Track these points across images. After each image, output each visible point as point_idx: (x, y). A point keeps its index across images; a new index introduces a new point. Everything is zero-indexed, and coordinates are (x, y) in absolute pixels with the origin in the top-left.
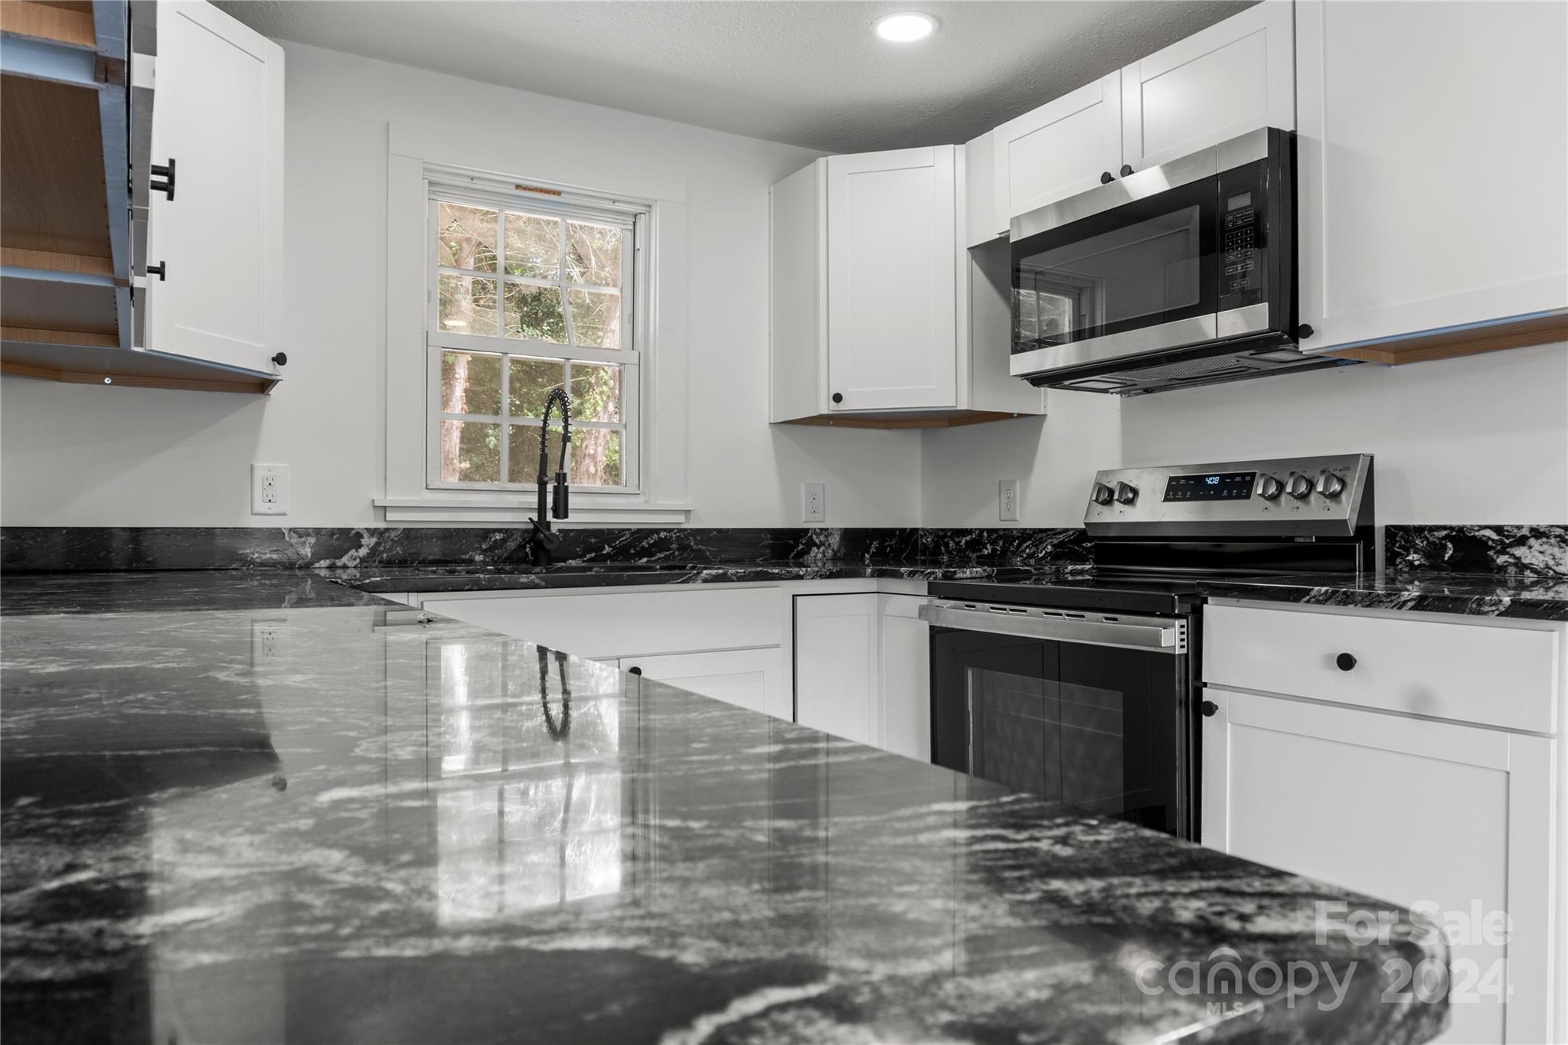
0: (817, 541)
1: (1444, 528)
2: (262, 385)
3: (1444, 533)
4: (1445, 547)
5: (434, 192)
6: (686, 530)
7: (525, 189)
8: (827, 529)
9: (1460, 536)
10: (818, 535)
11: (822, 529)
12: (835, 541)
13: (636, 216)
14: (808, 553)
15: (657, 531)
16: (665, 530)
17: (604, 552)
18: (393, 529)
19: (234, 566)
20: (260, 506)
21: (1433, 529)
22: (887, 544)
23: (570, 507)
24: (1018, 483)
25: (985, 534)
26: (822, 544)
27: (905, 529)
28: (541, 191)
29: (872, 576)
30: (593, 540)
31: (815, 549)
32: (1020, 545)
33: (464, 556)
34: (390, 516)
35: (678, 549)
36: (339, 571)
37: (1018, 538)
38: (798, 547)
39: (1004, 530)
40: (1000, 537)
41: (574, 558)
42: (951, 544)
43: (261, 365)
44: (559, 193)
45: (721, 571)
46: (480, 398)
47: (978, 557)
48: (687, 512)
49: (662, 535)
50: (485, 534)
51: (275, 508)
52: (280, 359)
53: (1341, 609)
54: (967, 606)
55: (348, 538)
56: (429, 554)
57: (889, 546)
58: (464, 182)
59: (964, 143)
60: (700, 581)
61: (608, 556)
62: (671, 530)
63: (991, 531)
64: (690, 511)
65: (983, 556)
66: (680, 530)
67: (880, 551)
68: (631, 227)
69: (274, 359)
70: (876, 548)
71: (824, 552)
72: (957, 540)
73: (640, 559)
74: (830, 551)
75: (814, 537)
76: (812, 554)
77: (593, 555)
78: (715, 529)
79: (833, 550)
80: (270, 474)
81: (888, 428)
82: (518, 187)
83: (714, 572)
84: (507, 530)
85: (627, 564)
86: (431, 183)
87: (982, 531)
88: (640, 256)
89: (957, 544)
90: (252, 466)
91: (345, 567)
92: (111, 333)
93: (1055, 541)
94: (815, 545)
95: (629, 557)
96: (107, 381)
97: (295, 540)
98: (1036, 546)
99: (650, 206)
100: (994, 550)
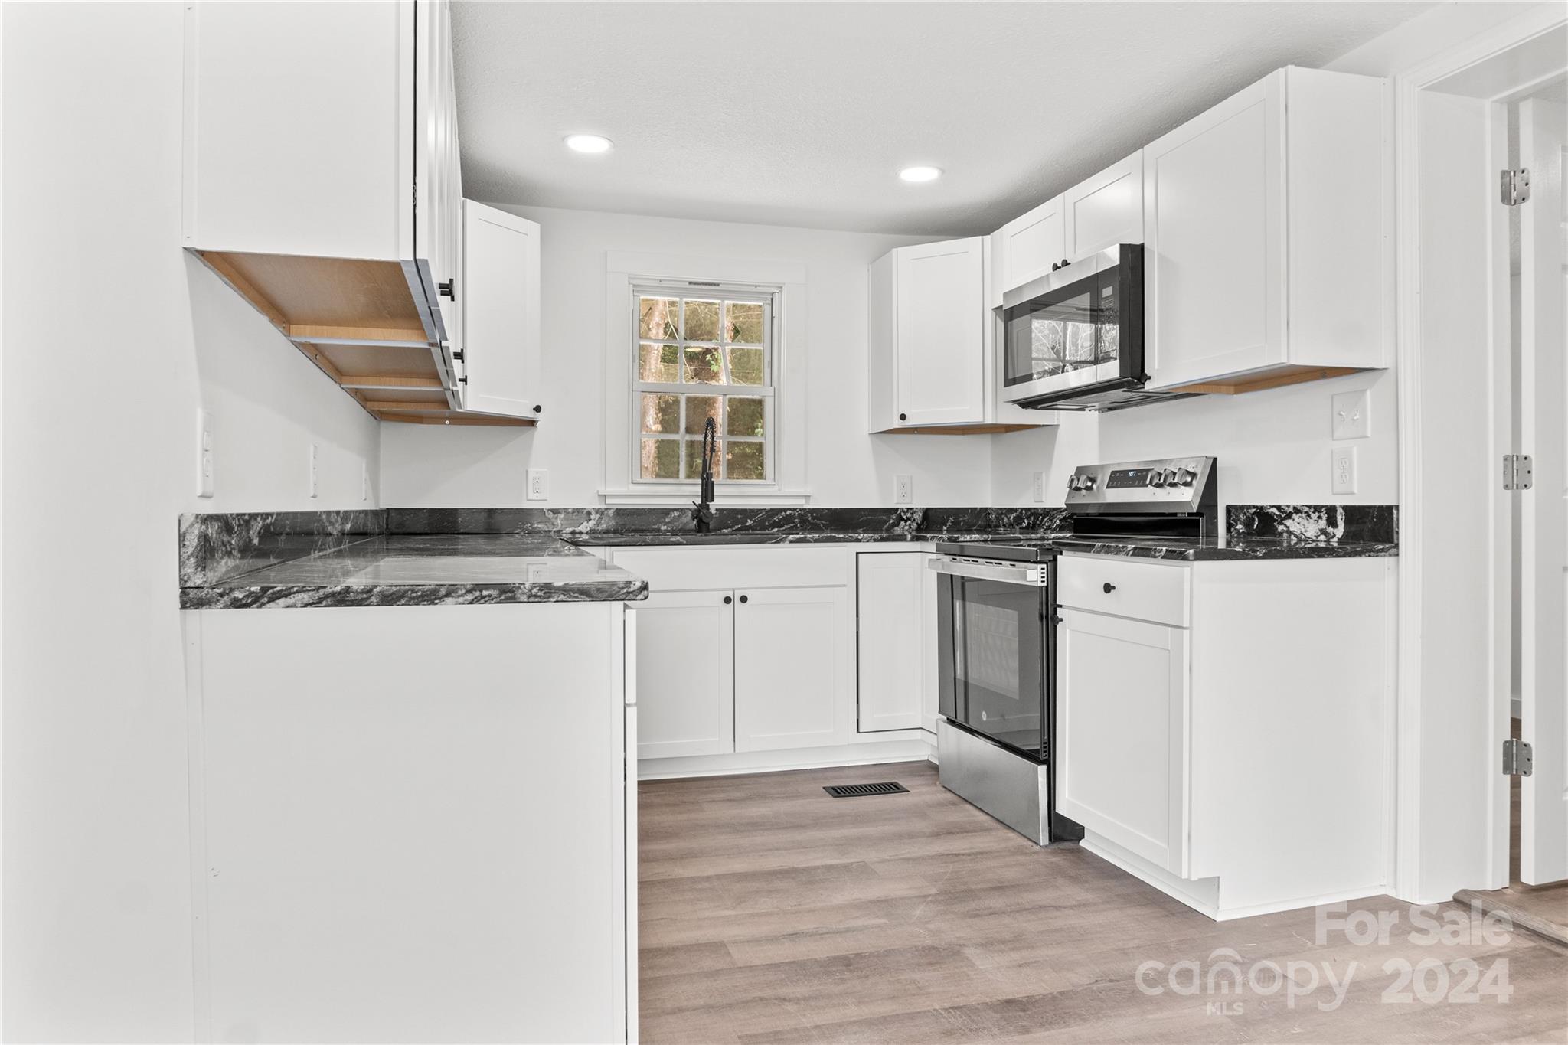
0: (905, 517)
1: (1254, 507)
2: (532, 423)
3: (1253, 510)
4: (1254, 520)
5: (637, 291)
6: (805, 509)
7: (696, 284)
8: (911, 509)
9: (1261, 512)
10: (905, 513)
11: (908, 509)
12: (918, 517)
13: (773, 294)
14: (898, 525)
15: (785, 510)
16: (790, 509)
17: (748, 524)
18: (610, 509)
19: (517, 531)
20: (532, 496)
21: (1249, 507)
22: (961, 519)
23: (715, 494)
24: (1044, 475)
25: (1024, 512)
26: (908, 519)
27: (976, 508)
28: (706, 284)
29: (912, 540)
30: (739, 516)
31: (903, 523)
32: (1043, 519)
33: (654, 527)
34: (609, 501)
35: (799, 523)
36: (577, 536)
37: (1041, 515)
38: (889, 521)
39: (1035, 509)
40: (1032, 514)
41: (727, 529)
42: (1006, 519)
43: (528, 414)
44: (718, 285)
45: (802, 536)
46: (668, 422)
47: (1020, 528)
48: (807, 497)
49: (788, 513)
50: (666, 512)
51: (540, 496)
52: (538, 409)
53: (1106, 556)
54: (987, 563)
55: (584, 514)
56: (633, 525)
57: (964, 521)
58: (656, 283)
59: (989, 234)
60: (787, 542)
61: (750, 527)
62: (795, 509)
63: (1027, 510)
64: (809, 496)
65: (1023, 528)
66: (800, 510)
67: (955, 523)
68: (770, 302)
69: (534, 409)
70: (952, 522)
71: (910, 525)
72: (1009, 516)
73: (772, 529)
74: (915, 524)
75: (902, 514)
76: (901, 526)
77: (740, 526)
78: (827, 509)
79: (917, 524)
80: (537, 476)
81: (963, 434)
82: (690, 283)
83: (797, 536)
84: (682, 509)
85: (763, 532)
86: (634, 286)
87: (1022, 509)
88: (775, 321)
89: (1009, 519)
90: (527, 471)
91: (581, 533)
92: (445, 403)
93: (1061, 517)
94: (903, 519)
95: (764, 528)
96: (447, 422)
97: (551, 515)
98: (1051, 520)
99: (781, 287)
100: (1029, 523)
